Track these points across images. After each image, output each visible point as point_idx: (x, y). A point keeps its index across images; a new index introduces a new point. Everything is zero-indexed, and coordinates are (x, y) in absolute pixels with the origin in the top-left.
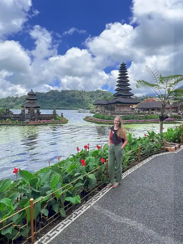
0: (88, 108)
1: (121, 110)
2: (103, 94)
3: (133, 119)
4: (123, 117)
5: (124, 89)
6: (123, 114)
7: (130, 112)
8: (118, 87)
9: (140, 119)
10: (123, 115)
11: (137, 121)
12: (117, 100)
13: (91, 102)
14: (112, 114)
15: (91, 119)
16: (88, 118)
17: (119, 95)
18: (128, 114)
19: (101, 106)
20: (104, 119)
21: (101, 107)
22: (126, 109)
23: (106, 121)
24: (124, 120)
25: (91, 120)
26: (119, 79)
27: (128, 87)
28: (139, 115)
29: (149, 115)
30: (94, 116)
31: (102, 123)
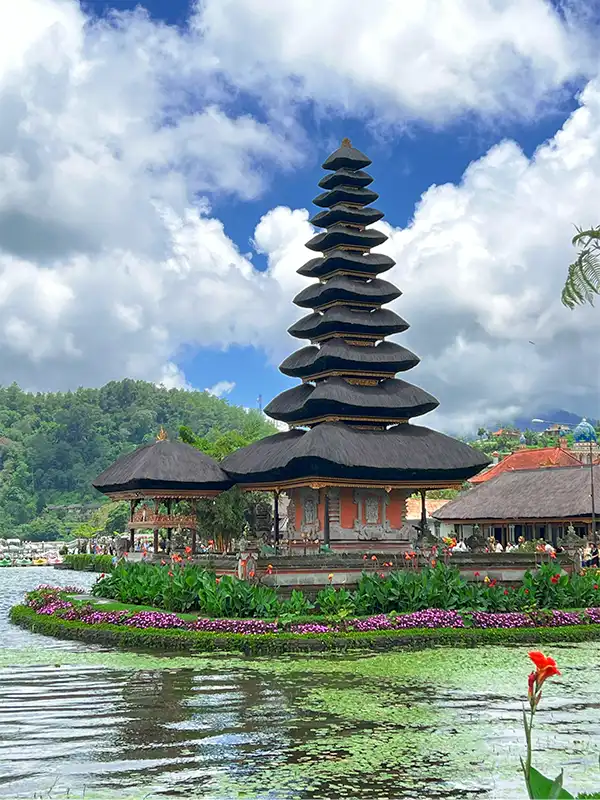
0: (42, 530)
1: (338, 531)
2: (161, 418)
3: (440, 606)
4: (353, 587)
5: (356, 356)
6: (356, 568)
7: (411, 549)
8: (307, 343)
9: (493, 608)
10: (357, 576)
11: (476, 623)
12: (300, 448)
13: (63, 475)
14: (262, 564)
15: (77, 616)
16: (48, 602)
17: (315, 411)
18: (401, 562)
19: (168, 503)
20: (196, 608)
21: (163, 509)
22: (371, 525)
23: (217, 628)
24: (369, 612)
25: (79, 625)
26: (316, 280)
27: (387, 339)
28: (485, 576)
29: (563, 573)
30: (101, 590)
31: (184, 648)
